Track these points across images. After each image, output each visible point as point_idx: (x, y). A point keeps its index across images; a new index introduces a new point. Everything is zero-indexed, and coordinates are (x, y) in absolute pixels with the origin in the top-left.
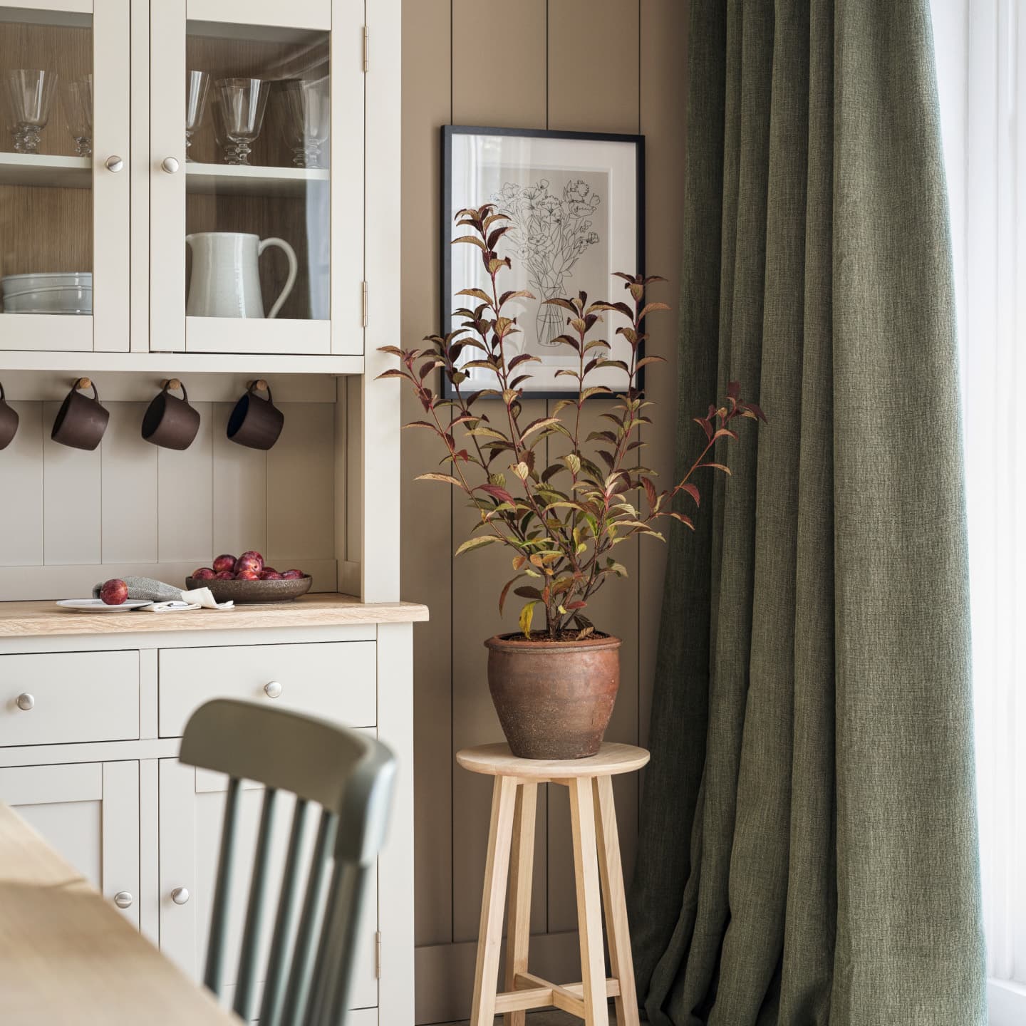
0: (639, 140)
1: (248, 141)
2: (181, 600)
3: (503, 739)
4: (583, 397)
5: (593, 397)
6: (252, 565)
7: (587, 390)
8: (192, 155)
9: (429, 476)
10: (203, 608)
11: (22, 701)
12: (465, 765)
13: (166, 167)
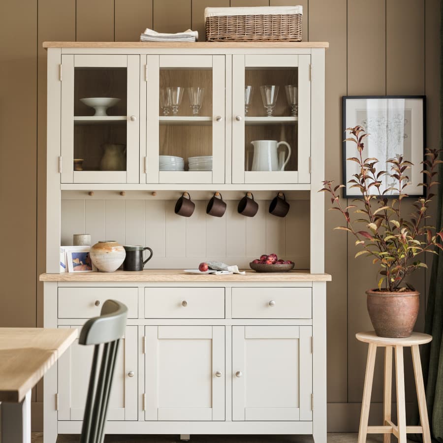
0: (424, 98)
1: (271, 107)
2: (227, 270)
3: (373, 330)
4: (400, 198)
5: (404, 197)
6: (272, 259)
7: (402, 195)
8: (247, 115)
9: (339, 228)
10: (234, 273)
11: (184, 303)
12: (359, 339)
13: (237, 119)
